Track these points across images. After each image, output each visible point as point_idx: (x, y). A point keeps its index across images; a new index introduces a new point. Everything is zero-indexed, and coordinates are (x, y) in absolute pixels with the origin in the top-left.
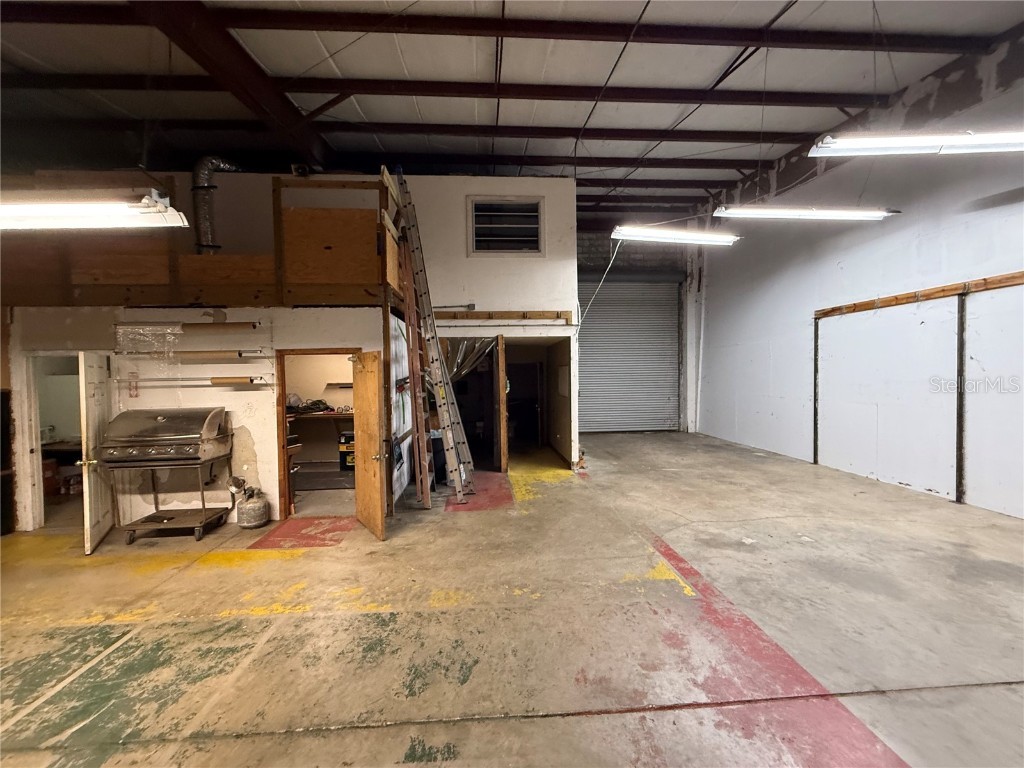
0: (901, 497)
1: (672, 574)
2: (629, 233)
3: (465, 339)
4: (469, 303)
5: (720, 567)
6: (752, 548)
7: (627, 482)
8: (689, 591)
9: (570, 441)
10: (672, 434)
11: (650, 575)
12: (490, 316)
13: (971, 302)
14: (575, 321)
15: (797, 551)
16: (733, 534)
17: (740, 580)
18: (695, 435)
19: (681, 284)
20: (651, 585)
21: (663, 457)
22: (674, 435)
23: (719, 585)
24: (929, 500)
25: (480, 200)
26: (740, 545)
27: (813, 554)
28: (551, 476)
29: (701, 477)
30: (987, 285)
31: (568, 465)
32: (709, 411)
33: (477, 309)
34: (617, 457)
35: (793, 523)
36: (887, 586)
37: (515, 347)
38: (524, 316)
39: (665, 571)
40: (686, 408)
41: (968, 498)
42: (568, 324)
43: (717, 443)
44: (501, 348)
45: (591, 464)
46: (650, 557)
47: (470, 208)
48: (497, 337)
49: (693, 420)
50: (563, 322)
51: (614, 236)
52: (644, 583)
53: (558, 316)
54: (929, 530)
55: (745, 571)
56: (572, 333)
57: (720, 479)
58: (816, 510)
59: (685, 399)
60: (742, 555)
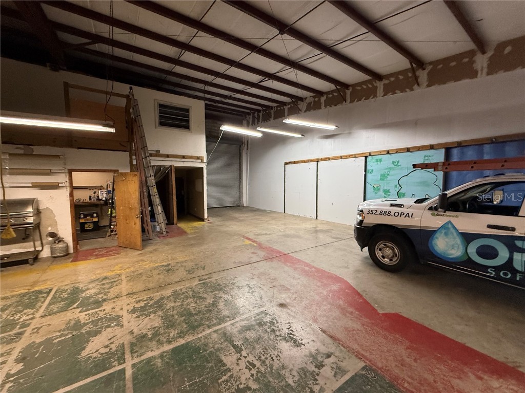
0: (305, 219)
1: (250, 242)
2: (227, 128)
3: (156, 166)
4: (157, 149)
5: (262, 239)
6: (269, 234)
7: (227, 223)
8: (255, 245)
9: (204, 210)
10: (238, 207)
11: (244, 243)
12: (168, 156)
13: (319, 163)
14: (205, 161)
15: (280, 233)
16: (264, 232)
17: (267, 241)
18: (246, 207)
19: (240, 146)
20: (246, 246)
21: (237, 215)
22: (239, 207)
23: (262, 243)
24: (311, 219)
25: (161, 103)
26: (266, 234)
27: (284, 233)
28: (197, 224)
29: (252, 219)
30: (322, 160)
31: (203, 220)
32: (251, 198)
33: (161, 152)
34: (220, 216)
35: (279, 228)
36: (299, 237)
37: (179, 170)
38: (184, 157)
39: (248, 242)
40: (242, 197)
41: (318, 218)
42: (202, 162)
43: (254, 209)
44: (173, 170)
45: (211, 219)
46: (243, 240)
47: (157, 106)
48: (171, 166)
49: (245, 201)
50: (200, 161)
51: (221, 129)
52: (243, 245)
53: (198, 158)
54: (309, 226)
55: (268, 239)
56: (204, 166)
57: (258, 219)
58: (285, 224)
59: (242, 193)
60: (267, 236)
